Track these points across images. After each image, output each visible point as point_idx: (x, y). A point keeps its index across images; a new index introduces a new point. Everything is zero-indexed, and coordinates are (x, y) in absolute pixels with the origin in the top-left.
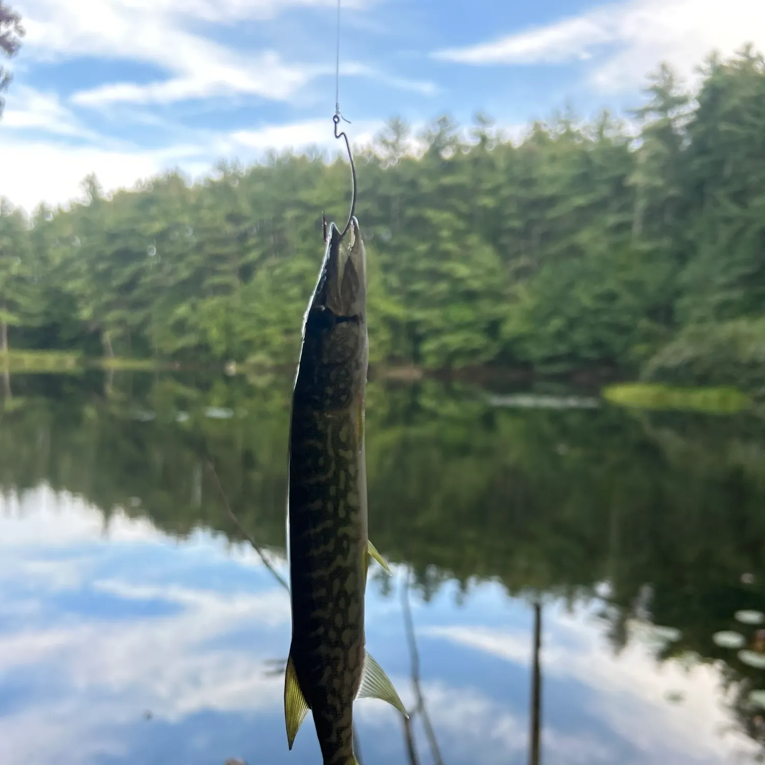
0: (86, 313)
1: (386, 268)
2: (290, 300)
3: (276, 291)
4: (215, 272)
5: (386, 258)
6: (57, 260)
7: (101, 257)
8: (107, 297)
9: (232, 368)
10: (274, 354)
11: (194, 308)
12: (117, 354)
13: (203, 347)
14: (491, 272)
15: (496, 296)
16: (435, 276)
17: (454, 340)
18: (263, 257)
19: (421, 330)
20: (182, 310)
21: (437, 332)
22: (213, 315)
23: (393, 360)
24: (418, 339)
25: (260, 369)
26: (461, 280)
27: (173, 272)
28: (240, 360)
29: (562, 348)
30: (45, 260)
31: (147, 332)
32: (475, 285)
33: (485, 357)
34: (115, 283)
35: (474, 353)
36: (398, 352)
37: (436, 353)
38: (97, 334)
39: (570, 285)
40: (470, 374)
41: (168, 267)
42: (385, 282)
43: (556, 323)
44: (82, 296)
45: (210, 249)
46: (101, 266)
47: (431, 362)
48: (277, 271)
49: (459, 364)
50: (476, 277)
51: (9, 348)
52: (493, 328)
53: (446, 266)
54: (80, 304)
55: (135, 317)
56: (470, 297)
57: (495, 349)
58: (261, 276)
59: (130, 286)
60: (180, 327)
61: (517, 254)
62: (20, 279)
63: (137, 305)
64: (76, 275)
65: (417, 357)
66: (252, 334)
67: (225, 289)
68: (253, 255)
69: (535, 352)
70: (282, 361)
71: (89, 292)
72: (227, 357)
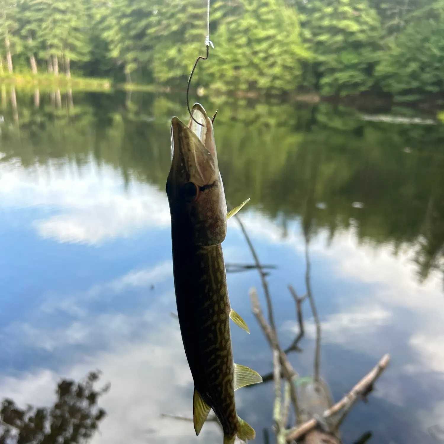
0: (115, 53)
1: (303, 25)
2: (239, 46)
3: (230, 40)
4: (193, 26)
5: (303, 17)
6: (98, 17)
7: (124, 16)
8: (128, 43)
9: (201, 92)
10: (227, 83)
11: (180, 51)
12: (133, 80)
13: (184, 77)
14: (373, 28)
15: (374, 46)
16: (334, 31)
17: (343, 77)
18: (225, 15)
19: (322, 69)
20: (172, 52)
21: (333, 70)
22: (191, 56)
23: (301, 89)
24: (319, 75)
25: (218, 93)
26: (352, 33)
27: (168, 26)
28: (206, 86)
29: (415, 84)
30: (91, 17)
31: (151, 66)
32: (361, 37)
33: (362, 89)
34: (133, 33)
35: (356, 85)
36: (306, 84)
37: (330, 85)
38: (122, 67)
39: (426, 40)
40: (351, 101)
41: (165, 22)
42: (301, 35)
43: (413, 66)
44: (112, 42)
45: (191, 10)
46: (124, 21)
47: (326, 91)
48: (233, 26)
49: (344, 93)
50: (362, 31)
51: (71, 75)
52: (369, 68)
53: (343, 24)
54: (111, 47)
55: (144, 56)
56: (357, 46)
57: (370, 83)
58: (222, 29)
59: (141, 35)
60: (171, 64)
61: (392, 16)
62: (76, 29)
63: (146, 48)
64: (109, 28)
65: (317, 87)
66: (215, 69)
67: (199, 38)
68: (218, 15)
69: (396, 86)
70: (232, 87)
71: (117, 38)
72: (198, 84)
